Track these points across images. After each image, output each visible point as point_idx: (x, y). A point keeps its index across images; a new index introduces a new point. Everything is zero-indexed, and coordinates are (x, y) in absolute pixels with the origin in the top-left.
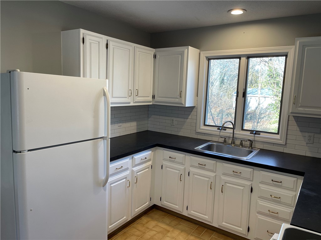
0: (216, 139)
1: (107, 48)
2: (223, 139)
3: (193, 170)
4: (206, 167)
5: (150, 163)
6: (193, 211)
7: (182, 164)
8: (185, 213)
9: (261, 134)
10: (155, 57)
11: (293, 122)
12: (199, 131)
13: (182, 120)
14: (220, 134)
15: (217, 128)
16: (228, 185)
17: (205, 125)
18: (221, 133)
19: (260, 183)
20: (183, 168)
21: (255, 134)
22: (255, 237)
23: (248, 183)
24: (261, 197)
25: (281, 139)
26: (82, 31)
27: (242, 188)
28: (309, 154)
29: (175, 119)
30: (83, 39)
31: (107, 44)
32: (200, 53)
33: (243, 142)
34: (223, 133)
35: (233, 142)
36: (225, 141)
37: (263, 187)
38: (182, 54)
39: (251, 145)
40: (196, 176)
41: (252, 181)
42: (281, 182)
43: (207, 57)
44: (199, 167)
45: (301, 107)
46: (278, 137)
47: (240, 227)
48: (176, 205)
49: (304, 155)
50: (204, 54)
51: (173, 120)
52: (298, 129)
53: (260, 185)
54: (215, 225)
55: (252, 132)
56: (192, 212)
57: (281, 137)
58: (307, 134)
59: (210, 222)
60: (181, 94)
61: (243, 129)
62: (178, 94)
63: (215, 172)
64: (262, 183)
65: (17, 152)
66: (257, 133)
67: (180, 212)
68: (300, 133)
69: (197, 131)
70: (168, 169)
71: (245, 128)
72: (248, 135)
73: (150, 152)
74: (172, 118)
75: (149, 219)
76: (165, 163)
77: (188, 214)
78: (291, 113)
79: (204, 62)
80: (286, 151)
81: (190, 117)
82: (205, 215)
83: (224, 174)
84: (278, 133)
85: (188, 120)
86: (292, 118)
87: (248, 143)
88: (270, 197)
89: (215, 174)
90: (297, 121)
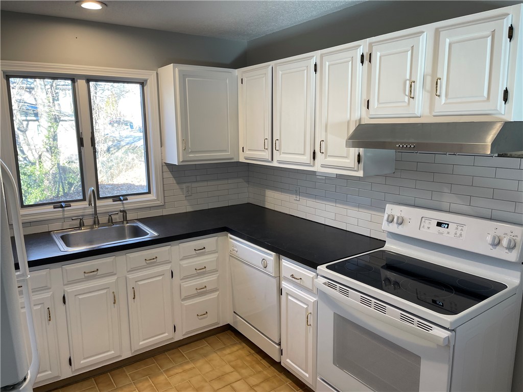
3: (71, 289)
4: (99, 273)
6: (85, 359)
7: (45, 288)
8: (67, 374)
11: (168, 173)
14: (63, 215)
15: (52, 206)
16: (140, 283)
18: (65, 213)
19: (181, 259)
20: (48, 295)
22: (184, 333)
23: (168, 267)
24: (185, 278)
27: (161, 278)
28: (190, 209)
33: (113, 217)
35: (96, 222)
36: (82, 224)
37: (184, 263)
40: (81, 297)
42: (204, 248)
43: (4, 72)
45: (192, 152)
46: (149, 197)
48: (46, 371)
49: (185, 211)
54: (127, 354)
56: (82, 362)
64: (184, 258)
66: (124, 197)
68: (176, 186)
77: (75, 370)
78: (183, 161)
80: (165, 212)
82: (108, 352)
84: (149, 193)
87: (121, 216)
88: (195, 272)
89: (115, 278)
90: (171, 172)
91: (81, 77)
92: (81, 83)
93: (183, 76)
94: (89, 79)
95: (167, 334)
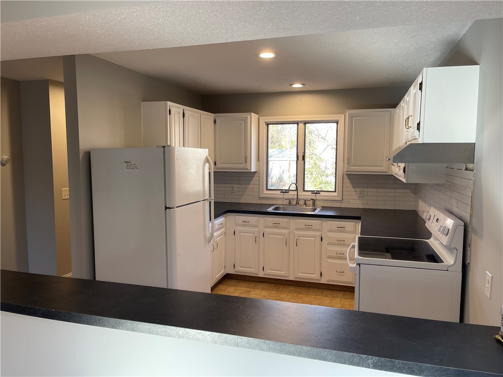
0: (279, 202)
1: (184, 117)
2: (288, 201)
3: (267, 230)
4: (280, 225)
5: (223, 230)
6: (270, 270)
7: (256, 226)
8: (261, 274)
9: (321, 193)
10: (215, 122)
11: (347, 180)
12: (262, 195)
13: (244, 186)
14: (283, 197)
15: (280, 191)
16: (301, 238)
17: (267, 189)
19: (328, 231)
20: (257, 230)
21: (316, 193)
22: (327, 280)
23: (319, 233)
24: (329, 244)
25: (338, 196)
26: (169, 103)
27: (314, 239)
28: (361, 206)
29: (235, 186)
30: (170, 111)
31: (184, 114)
32: (259, 119)
33: (307, 202)
34: (286, 196)
35: (297, 203)
36: (290, 203)
37: (331, 234)
38: (245, 120)
39: (314, 204)
40: (271, 236)
41: (321, 231)
42: (344, 227)
43: (265, 123)
44: (274, 226)
45: (353, 166)
46: (336, 194)
47: (314, 274)
48: (252, 268)
50: (263, 120)
51: (233, 187)
52: (351, 186)
53: (328, 233)
54: (291, 278)
55: (313, 192)
56: (268, 271)
57: (338, 194)
58: (358, 190)
59: (287, 277)
60: (246, 160)
61: (304, 191)
62: (243, 159)
63: (289, 229)
64: (330, 231)
65: (170, 208)
66: (318, 192)
67: (257, 274)
68: (352, 189)
69: (260, 196)
70: (241, 234)
71: (306, 190)
72: (310, 196)
73: (223, 218)
74: (233, 185)
75: (226, 286)
76: (238, 229)
77: (265, 274)
78: (346, 171)
79: (263, 127)
80: (343, 205)
81: (252, 182)
82: (281, 271)
83: (297, 229)
84: (335, 191)
85: (250, 186)
86: (345, 177)
87: (311, 202)
88: (336, 242)
89: (288, 231)
90: (350, 179)
91: (301, 122)
92: (301, 125)
93: (351, 117)
94: (305, 123)
95: (315, 276)
